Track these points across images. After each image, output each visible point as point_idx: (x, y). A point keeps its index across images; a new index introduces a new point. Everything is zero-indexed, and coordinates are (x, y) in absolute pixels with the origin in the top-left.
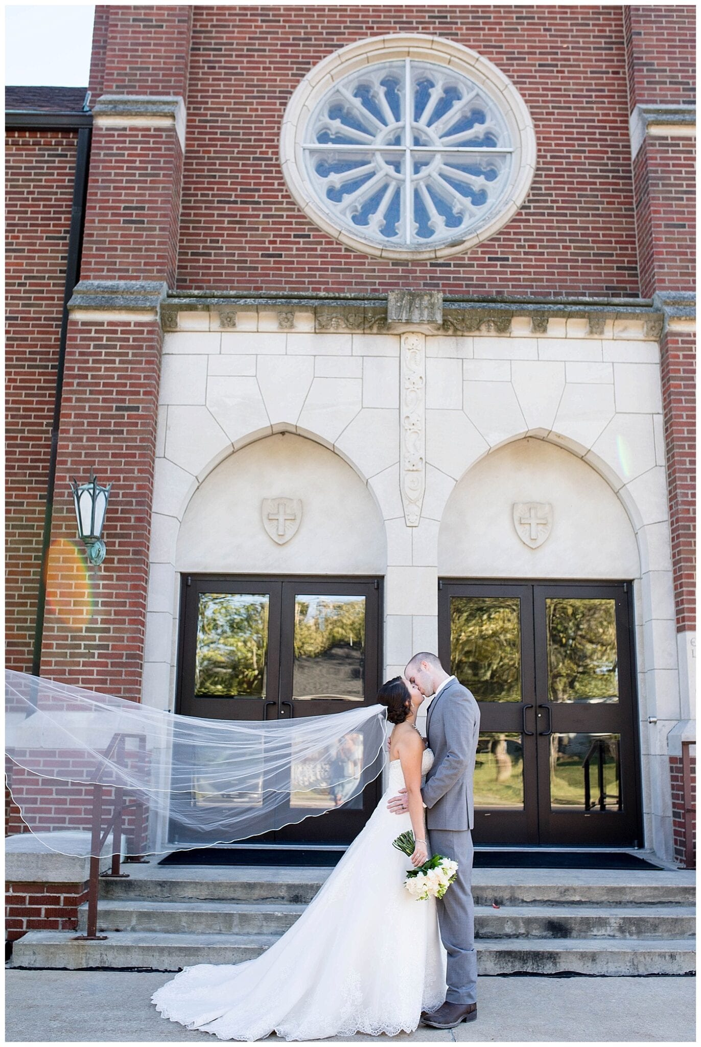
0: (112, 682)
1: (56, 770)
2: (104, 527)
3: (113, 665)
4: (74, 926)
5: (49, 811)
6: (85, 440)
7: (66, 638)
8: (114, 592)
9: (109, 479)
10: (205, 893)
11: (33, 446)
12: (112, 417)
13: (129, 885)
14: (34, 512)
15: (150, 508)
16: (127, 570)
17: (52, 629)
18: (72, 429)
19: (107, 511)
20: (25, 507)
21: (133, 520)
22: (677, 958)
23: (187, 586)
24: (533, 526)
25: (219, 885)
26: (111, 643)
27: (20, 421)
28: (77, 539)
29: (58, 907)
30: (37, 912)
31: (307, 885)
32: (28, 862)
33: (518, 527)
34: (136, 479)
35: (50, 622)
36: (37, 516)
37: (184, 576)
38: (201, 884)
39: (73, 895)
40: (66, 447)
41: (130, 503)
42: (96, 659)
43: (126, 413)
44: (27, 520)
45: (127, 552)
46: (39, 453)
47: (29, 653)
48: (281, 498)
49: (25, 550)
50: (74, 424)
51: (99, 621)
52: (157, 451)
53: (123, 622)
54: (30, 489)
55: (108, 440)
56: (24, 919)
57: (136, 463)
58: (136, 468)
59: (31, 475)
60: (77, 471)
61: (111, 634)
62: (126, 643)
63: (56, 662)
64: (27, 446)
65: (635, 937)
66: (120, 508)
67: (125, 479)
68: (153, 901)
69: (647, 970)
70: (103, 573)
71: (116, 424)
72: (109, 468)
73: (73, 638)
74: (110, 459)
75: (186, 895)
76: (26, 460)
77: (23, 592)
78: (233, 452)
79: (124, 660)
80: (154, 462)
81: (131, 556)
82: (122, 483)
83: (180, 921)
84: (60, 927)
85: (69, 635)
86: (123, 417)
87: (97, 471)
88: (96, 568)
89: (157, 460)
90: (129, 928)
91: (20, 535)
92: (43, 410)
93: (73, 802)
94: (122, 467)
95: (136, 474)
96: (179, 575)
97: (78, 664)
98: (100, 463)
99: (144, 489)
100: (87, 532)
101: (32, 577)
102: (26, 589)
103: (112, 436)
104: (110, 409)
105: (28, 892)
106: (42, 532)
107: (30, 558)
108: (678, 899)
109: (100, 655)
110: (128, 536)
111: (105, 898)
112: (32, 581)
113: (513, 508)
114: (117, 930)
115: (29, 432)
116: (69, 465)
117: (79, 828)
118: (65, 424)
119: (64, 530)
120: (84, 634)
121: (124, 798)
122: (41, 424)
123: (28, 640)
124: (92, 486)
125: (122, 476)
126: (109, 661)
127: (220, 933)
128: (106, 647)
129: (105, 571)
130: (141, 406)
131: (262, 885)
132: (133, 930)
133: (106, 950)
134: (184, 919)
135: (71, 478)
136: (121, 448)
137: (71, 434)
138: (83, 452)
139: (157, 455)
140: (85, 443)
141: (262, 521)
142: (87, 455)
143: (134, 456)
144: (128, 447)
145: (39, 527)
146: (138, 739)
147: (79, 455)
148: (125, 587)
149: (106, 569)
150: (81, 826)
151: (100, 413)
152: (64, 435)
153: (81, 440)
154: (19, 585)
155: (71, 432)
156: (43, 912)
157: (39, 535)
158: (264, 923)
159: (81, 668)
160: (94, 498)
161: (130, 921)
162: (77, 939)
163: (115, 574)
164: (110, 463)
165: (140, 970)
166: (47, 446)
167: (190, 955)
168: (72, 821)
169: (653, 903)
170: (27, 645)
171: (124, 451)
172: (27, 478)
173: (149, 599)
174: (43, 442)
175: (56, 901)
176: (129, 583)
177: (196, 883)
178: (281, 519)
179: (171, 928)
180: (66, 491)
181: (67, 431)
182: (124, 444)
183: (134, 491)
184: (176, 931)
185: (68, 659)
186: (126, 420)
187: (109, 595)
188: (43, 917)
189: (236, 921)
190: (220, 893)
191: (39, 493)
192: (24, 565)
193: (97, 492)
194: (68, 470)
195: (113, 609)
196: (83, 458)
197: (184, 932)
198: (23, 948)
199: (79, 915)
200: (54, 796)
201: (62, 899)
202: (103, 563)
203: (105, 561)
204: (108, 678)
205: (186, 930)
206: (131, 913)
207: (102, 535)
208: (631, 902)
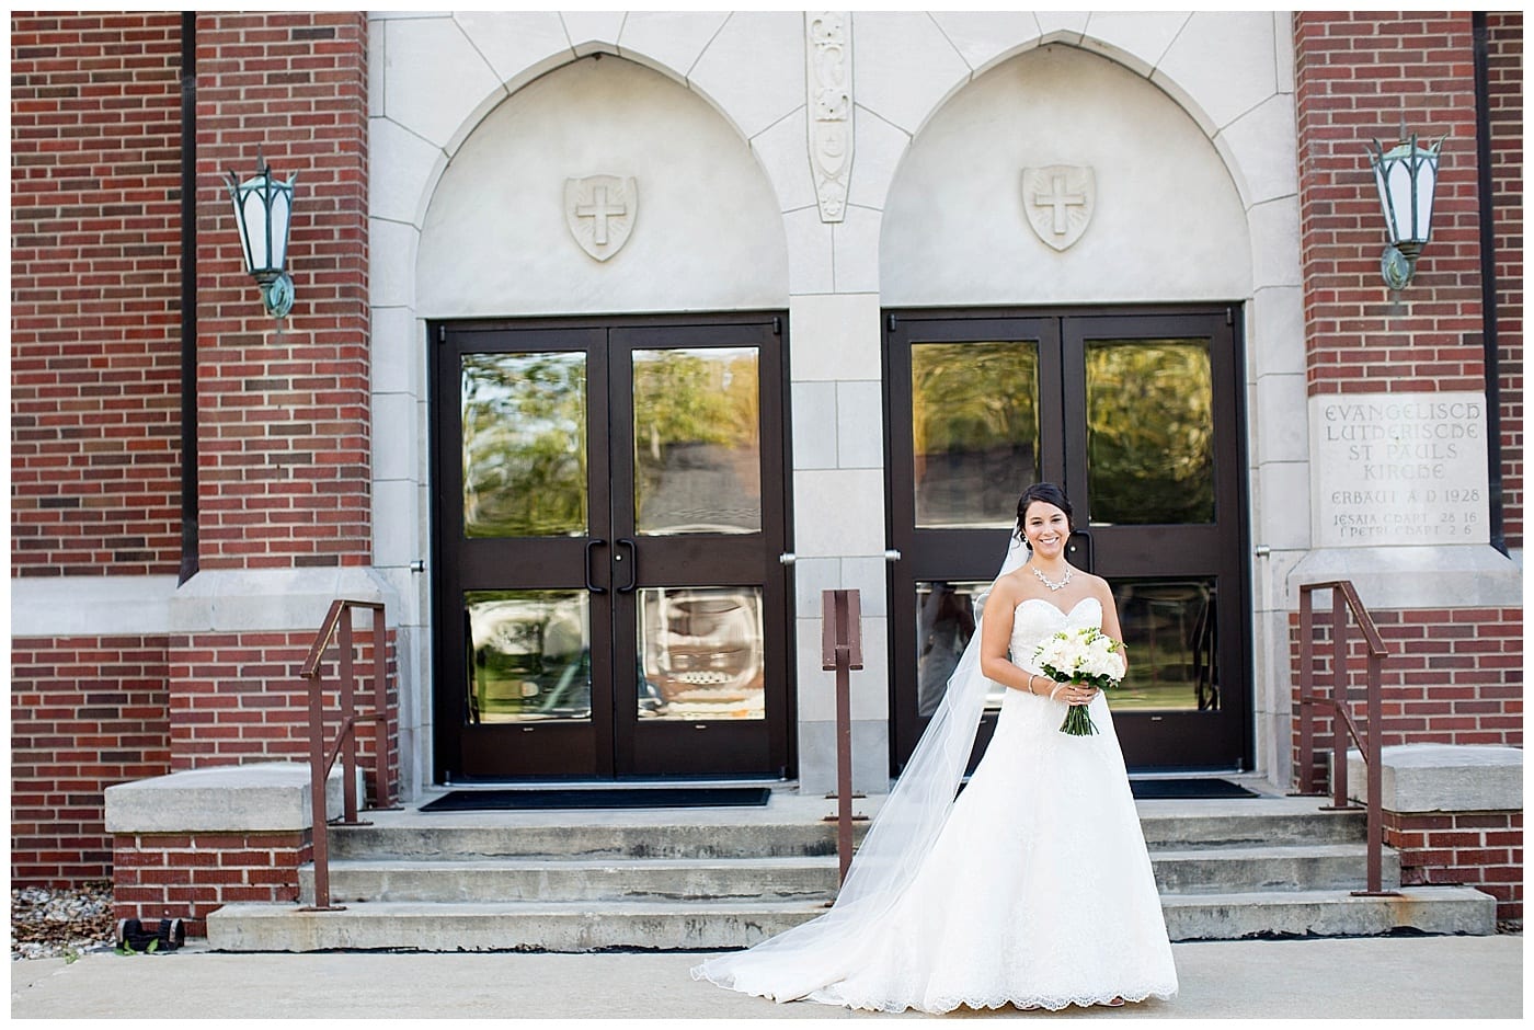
0: (321, 517)
1: (240, 666)
2: (289, 250)
3: (320, 488)
4: (294, 896)
5: (234, 732)
6: (242, 95)
7: (237, 445)
8: (314, 362)
9: (290, 164)
10: (494, 846)
11: (150, 103)
12: (289, 50)
13: (374, 837)
14: (160, 223)
15: (365, 210)
16: (332, 322)
17: (212, 432)
18: (218, 77)
19: (293, 221)
20: (144, 216)
21: (336, 235)
22: (1231, 913)
23: (440, 342)
24: (1059, 208)
25: (516, 832)
26: (314, 452)
27: (122, 57)
28: (243, 273)
29: (267, 868)
30: (237, 876)
31: (656, 829)
32: (215, 802)
33: (1031, 212)
34: (336, 162)
35: (207, 420)
36: (166, 230)
37: (433, 325)
38: (488, 832)
39: (289, 850)
40: (212, 110)
41: (329, 205)
42: (291, 480)
43: (312, 43)
44: (151, 238)
45: (331, 292)
46: (160, 116)
47: (174, 472)
48: (599, 176)
49: (151, 292)
50: (222, 68)
51: (292, 414)
52: (370, 105)
53: (332, 414)
54: (151, 182)
55: (283, 93)
56: (218, 887)
57: (336, 133)
58: (336, 141)
59: (150, 156)
60: (234, 152)
61: (314, 436)
62: (339, 450)
63: (224, 487)
64: (139, 103)
65: (1176, 890)
66: (313, 214)
67: (318, 162)
68: (413, 860)
69: (1182, 933)
70: (292, 331)
71: (296, 64)
72: (289, 143)
73: (250, 445)
74: (290, 127)
75: (464, 850)
76: (139, 130)
77: (154, 368)
78: (508, 96)
79: (338, 479)
80: (366, 127)
81: (337, 299)
82: (312, 169)
83: (457, 883)
84: (274, 897)
85: (243, 439)
86: (306, 49)
87: (269, 150)
88: (280, 323)
89: (371, 122)
90: (378, 897)
91: (141, 265)
92: (160, 35)
93: (271, 717)
94: (312, 140)
95: (337, 152)
96: (424, 323)
97: (261, 489)
98: (273, 135)
99: (353, 178)
100: (260, 264)
101: (167, 340)
102: (160, 361)
103: (290, 86)
104: (284, 36)
105: (220, 847)
106: (178, 258)
107: (160, 306)
108: (1260, 835)
109: (298, 473)
110: (331, 263)
111: (338, 857)
112: (167, 347)
113: (1022, 178)
114: (361, 901)
115: (140, 76)
116: (219, 143)
117: (285, 759)
118: (207, 67)
119: (219, 259)
120: (267, 437)
121: (356, 708)
122: (160, 62)
123: (169, 451)
124: (262, 181)
125: (312, 157)
126: (314, 482)
127: (520, 900)
128: (307, 458)
129: (295, 327)
130: (336, 27)
131: (584, 832)
132: (385, 899)
133: (345, 924)
134: (463, 881)
135: (224, 166)
136: (307, 106)
137: (218, 87)
138: (242, 117)
139: (371, 113)
140: (243, 101)
141: (566, 218)
142: (248, 122)
143: (330, 119)
144: (319, 105)
145: (171, 250)
146: (372, 610)
147: (236, 123)
148: (331, 354)
149: (297, 324)
150: (289, 756)
151: (265, 45)
152: (206, 89)
153: (235, 95)
154: (147, 354)
155: (218, 82)
156: (245, 876)
157: (172, 264)
158: (588, 884)
159: (267, 495)
160: (268, 203)
161: (380, 886)
162: (301, 910)
163: (312, 332)
164: (290, 135)
165: (399, 950)
166: (174, 102)
167: (474, 928)
168: (272, 748)
169: (1218, 843)
170: (170, 458)
171: (313, 112)
172: (144, 162)
173: (373, 371)
174: (165, 95)
175: (264, 859)
176: (338, 347)
177: (479, 831)
178: (601, 216)
179: (443, 895)
180: (218, 189)
181: (211, 81)
182: (313, 99)
183: (336, 182)
184: (452, 899)
185: (244, 481)
186: (312, 55)
187: (306, 369)
188: (245, 884)
189: (544, 883)
190: (518, 844)
191: (166, 189)
192: (153, 320)
193: (273, 192)
194: (218, 152)
195: (314, 392)
196: (242, 129)
197: (464, 901)
198: (222, 923)
199: (301, 880)
200: (240, 709)
201: (272, 856)
202: (291, 312)
203: (293, 310)
204: (314, 510)
205: (467, 897)
206: (380, 874)
207: (286, 263)
208: (1183, 842)
